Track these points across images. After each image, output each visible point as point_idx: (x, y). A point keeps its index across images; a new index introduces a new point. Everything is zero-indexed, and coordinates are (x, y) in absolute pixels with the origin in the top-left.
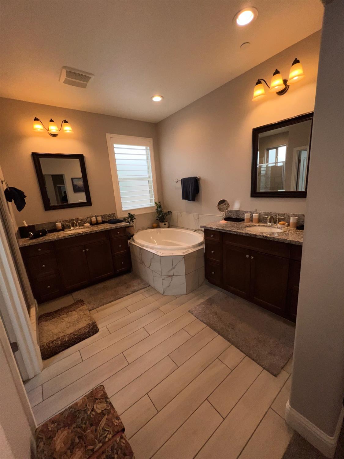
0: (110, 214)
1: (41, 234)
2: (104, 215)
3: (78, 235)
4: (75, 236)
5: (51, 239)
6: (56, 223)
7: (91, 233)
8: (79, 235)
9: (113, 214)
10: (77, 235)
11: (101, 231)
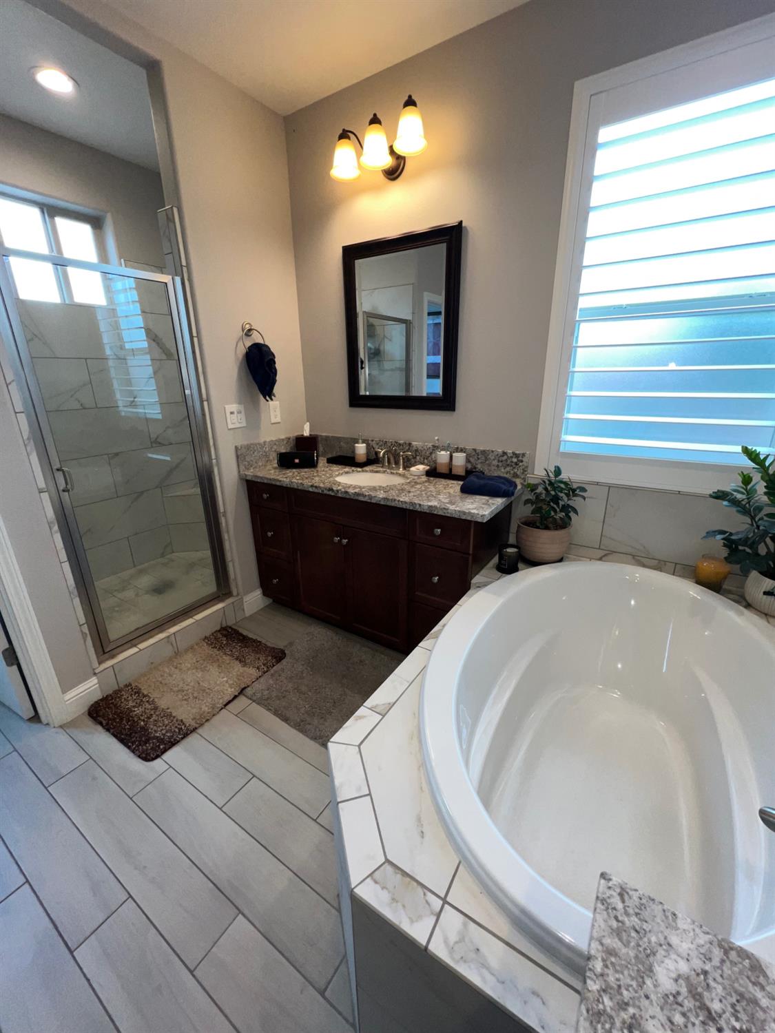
0: (504, 453)
1: (297, 461)
2: (484, 452)
3: (328, 493)
4: (323, 491)
5: (281, 481)
6: (356, 445)
7: (356, 498)
8: (330, 493)
9: (517, 456)
10: (326, 492)
11: (382, 503)
